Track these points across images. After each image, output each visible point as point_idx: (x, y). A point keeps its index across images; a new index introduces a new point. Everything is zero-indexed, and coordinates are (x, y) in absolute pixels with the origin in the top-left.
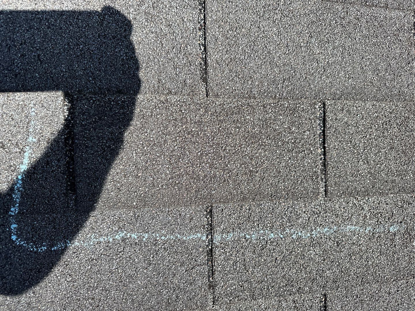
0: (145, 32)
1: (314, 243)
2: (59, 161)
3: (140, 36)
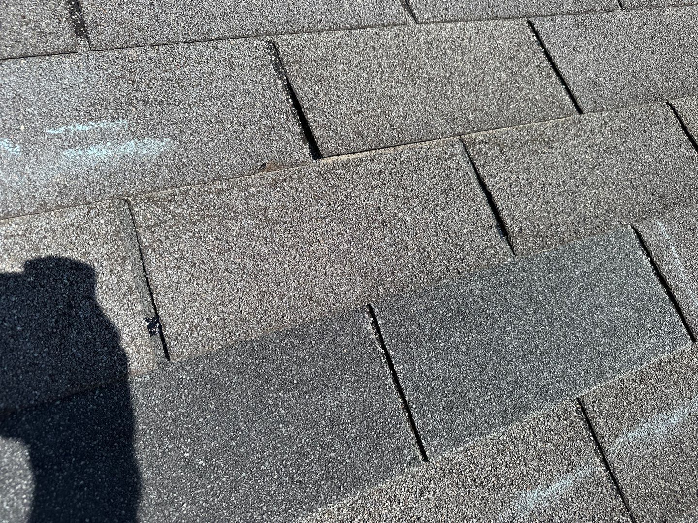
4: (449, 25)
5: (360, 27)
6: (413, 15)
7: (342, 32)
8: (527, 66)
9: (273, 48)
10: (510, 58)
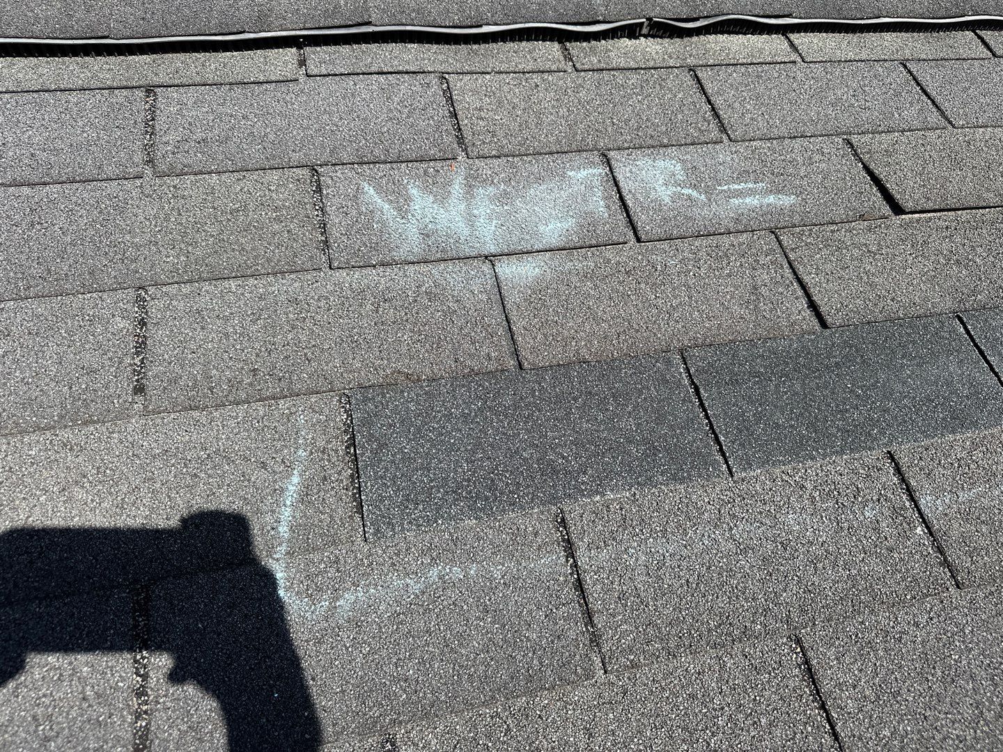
0: (429, 312)
1: (742, 548)
2: (339, 473)
3: (424, 318)
4: (981, 130)
5: (910, 130)
6: (950, 122)
7: (896, 134)
9: (849, 143)
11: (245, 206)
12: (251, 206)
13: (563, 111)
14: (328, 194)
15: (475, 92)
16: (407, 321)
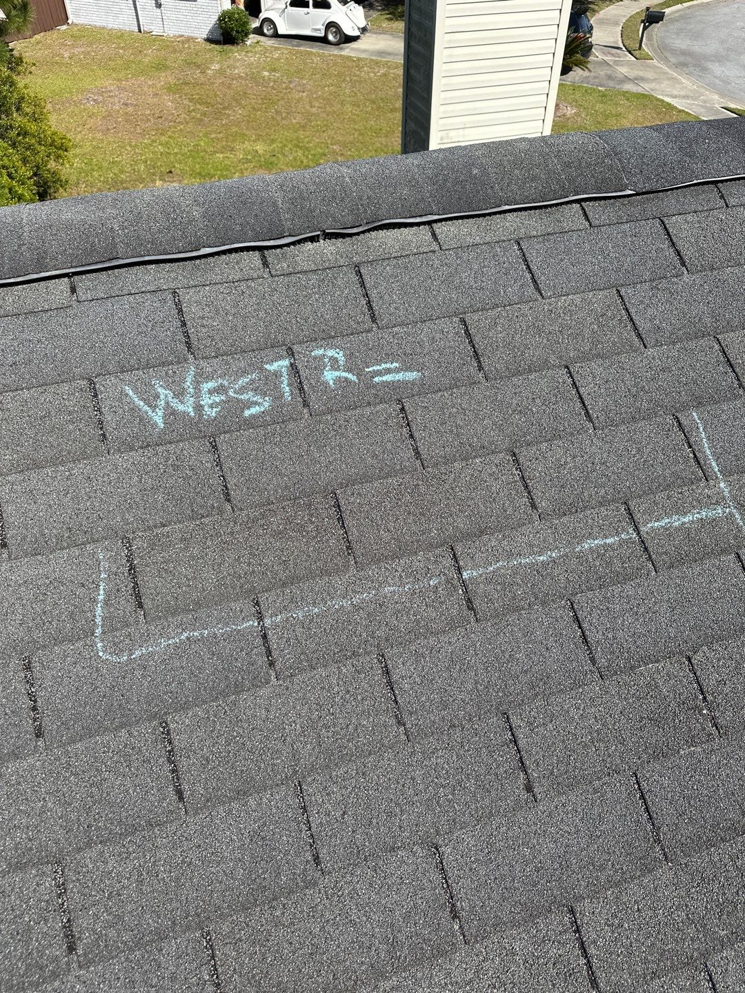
0: (174, 479)
1: (357, 608)
2: (126, 587)
3: (171, 483)
4: (563, 298)
5: (510, 305)
6: (541, 294)
7: (499, 309)
8: (612, 320)
9: (463, 321)
10: (602, 315)
11: (49, 413)
12: (53, 413)
13: (262, 314)
14: (102, 398)
15: (198, 303)
16: (160, 486)
